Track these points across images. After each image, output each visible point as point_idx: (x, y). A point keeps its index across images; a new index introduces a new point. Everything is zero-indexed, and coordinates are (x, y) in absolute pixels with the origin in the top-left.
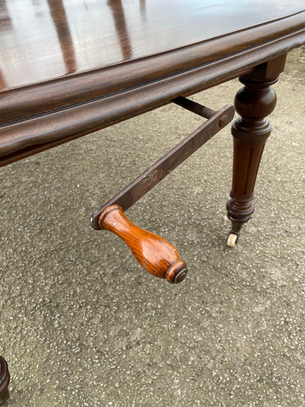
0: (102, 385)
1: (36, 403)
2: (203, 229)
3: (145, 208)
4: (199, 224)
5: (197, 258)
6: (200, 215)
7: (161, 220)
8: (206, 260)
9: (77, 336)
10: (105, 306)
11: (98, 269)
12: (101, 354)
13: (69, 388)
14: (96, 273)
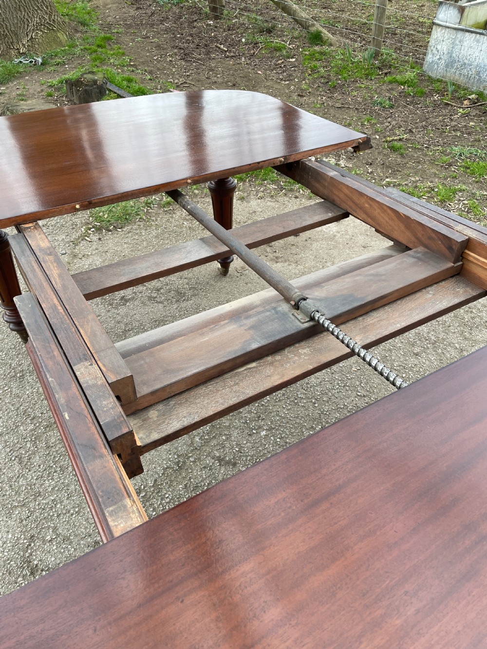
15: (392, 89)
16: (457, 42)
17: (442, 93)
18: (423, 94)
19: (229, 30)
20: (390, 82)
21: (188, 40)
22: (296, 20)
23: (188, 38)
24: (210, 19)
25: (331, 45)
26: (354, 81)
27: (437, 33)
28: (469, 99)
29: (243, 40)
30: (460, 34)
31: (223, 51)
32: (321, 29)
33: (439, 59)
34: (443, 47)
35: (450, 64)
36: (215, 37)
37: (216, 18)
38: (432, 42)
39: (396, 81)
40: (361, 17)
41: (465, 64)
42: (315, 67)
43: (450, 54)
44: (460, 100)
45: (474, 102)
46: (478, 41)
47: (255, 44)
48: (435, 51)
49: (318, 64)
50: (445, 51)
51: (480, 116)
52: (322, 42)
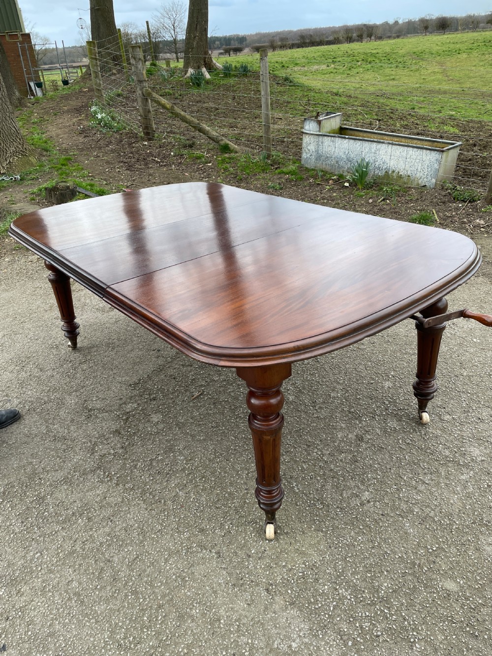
0: (349, 527)
1: (302, 539)
2: (402, 418)
3: (341, 401)
4: (397, 414)
5: (402, 441)
6: (395, 406)
7: (360, 411)
8: (410, 442)
9: (317, 497)
10: (332, 477)
11: (316, 450)
12: (341, 509)
13: (324, 530)
14: (315, 454)
15: (281, 178)
16: (320, 143)
17: (315, 177)
18: (302, 179)
19: (160, 148)
20: (279, 173)
21: (130, 156)
22: (209, 138)
23: (130, 155)
24: (146, 141)
25: (236, 152)
26: (254, 175)
27: (306, 139)
28: (333, 179)
29: (172, 154)
30: (321, 138)
31: (157, 162)
32: (228, 142)
33: (311, 156)
34: (312, 147)
35: (319, 157)
36: (150, 153)
37: (150, 140)
38: (304, 145)
39: (283, 172)
40: (259, 132)
41: (328, 157)
42: (226, 167)
43: (317, 151)
44: (327, 180)
45: (335, 181)
46: (333, 141)
47: (181, 156)
48: (307, 151)
49: (228, 166)
50: (313, 150)
51: (340, 189)
52: (230, 150)
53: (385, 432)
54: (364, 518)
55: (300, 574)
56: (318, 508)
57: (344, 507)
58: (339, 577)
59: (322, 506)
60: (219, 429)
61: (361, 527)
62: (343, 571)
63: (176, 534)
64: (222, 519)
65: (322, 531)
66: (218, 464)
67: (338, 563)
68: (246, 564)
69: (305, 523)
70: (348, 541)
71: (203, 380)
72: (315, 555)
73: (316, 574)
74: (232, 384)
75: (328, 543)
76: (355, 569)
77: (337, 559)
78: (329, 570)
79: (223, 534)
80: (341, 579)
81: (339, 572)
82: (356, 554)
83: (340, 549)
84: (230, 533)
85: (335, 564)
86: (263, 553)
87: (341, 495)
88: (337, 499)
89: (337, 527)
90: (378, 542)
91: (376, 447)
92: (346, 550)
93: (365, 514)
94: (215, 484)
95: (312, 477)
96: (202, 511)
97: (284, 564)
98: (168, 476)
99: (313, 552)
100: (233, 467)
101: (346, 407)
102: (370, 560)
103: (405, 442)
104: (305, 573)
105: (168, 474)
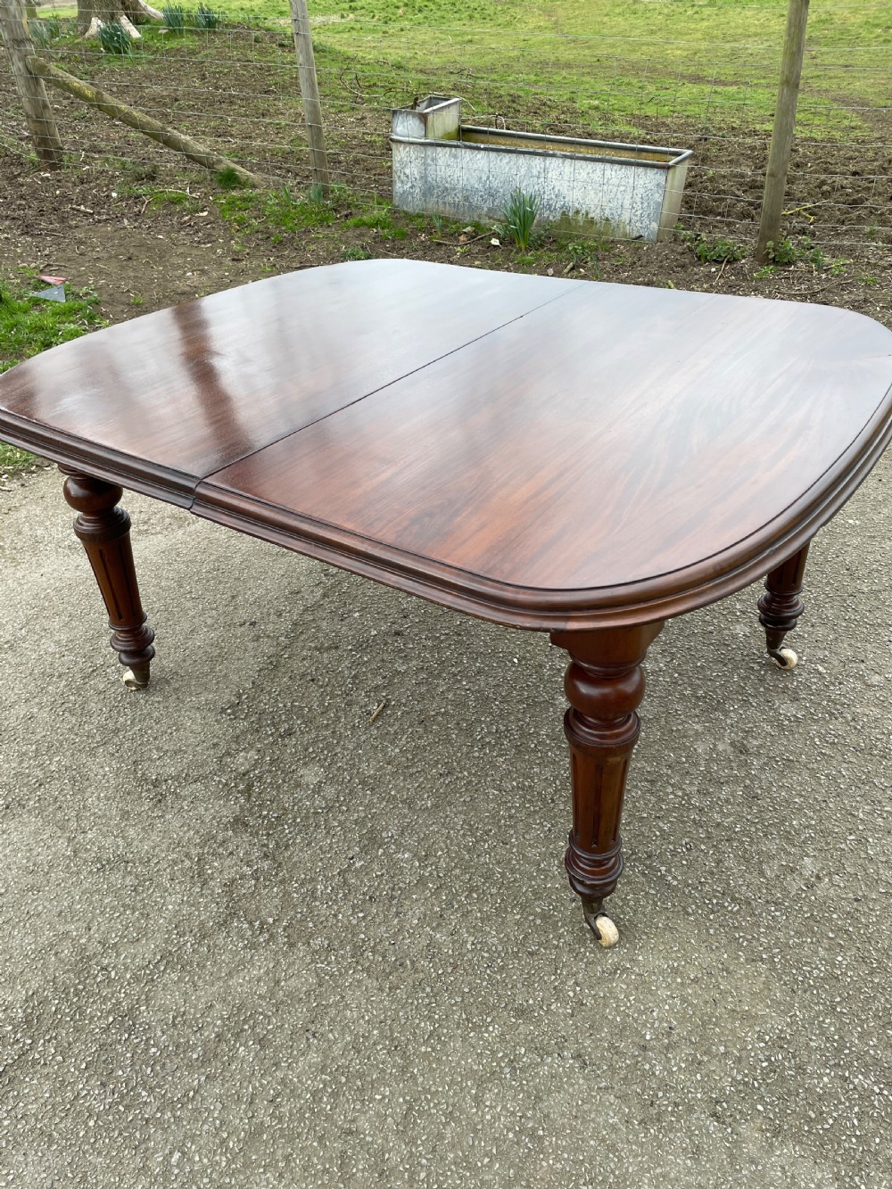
0: (809, 940)
1: (732, 987)
3: (671, 676)
5: (820, 741)
7: (715, 692)
9: (719, 889)
10: (727, 840)
11: (670, 790)
12: (776, 904)
13: (764, 956)
14: (672, 796)
15: (362, 235)
16: (429, 161)
17: (429, 230)
18: (404, 235)
19: (82, 183)
20: (357, 226)
21: (20, 205)
22: (188, 156)
23: (18, 202)
24: (46, 171)
25: (254, 186)
26: (305, 232)
27: (400, 154)
28: (465, 233)
29: (114, 195)
30: (430, 151)
31: (86, 214)
32: (233, 165)
33: (411, 187)
34: (413, 170)
35: (428, 190)
36: (63, 195)
37: (53, 167)
38: (396, 166)
39: (364, 224)
40: (280, 143)
41: (446, 189)
42: (242, 218)
43: (424, 177)
44: (454, 236)
45: (471, 237)
46: (455, 157)
47: (136, 198)
48: (403, 177)
49: (245, 214)
50: (416, 176)
51: (484, 252)
52: (240, 183)
53: (781, 727)
54: (827, 915)
55: (765, 1064)
56: (731, 911)
57: (779, 898)
58: (839, 1050)
59: (738, 907)
60: (458, 778)
61: (831, 935)
62: (841, 1037)
63: (472, 1035)
64: (553, 977)
65: (762, 960)
66: (490, 855)
67: (823, 1021)
68: (647, 1067)
69: (723, 950)
70: (821, 971)
71: (375, 675)
72: (773, 1014)
73: (794, 1057)
74: (439, 675)
75: (785, 984)
76: (862, 1027)
77: (818, 1014)
78: (814, 1041)
79: (570, 1011)
80: (845, 1054)
81: (835, 1041)
82: (848, 993)
83: (815, 992)
84: (582, 1004)
85: (821, 1027)
86: (669, 1034)
87: (762, 873)
88: (757, 885)
89: (787, 945)
90: (875, 960)
91: (778, 761)
92: (826, 990)
93: (823, 905)
94: (502, 900)
95: (688, 846)
96: (503, 967)
97: (722, 1049)
98: (395, 902)
99: (767, 1010)
100: (524, 855)
101: (686, 689)
102: (878, 1002)
103: (827, 742)
104: (773, 1059)
105: (393, 898)
